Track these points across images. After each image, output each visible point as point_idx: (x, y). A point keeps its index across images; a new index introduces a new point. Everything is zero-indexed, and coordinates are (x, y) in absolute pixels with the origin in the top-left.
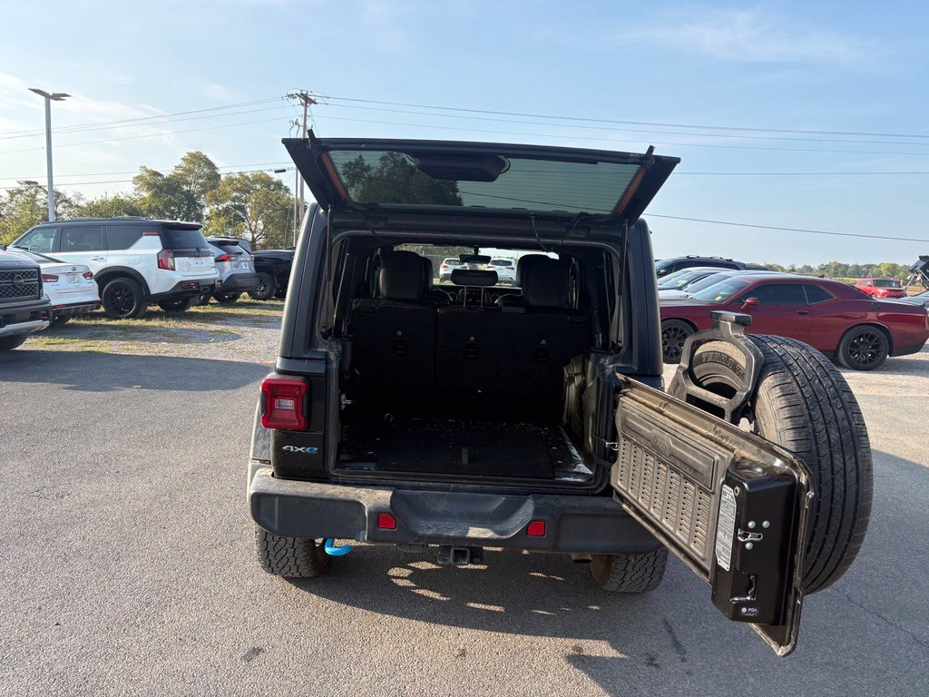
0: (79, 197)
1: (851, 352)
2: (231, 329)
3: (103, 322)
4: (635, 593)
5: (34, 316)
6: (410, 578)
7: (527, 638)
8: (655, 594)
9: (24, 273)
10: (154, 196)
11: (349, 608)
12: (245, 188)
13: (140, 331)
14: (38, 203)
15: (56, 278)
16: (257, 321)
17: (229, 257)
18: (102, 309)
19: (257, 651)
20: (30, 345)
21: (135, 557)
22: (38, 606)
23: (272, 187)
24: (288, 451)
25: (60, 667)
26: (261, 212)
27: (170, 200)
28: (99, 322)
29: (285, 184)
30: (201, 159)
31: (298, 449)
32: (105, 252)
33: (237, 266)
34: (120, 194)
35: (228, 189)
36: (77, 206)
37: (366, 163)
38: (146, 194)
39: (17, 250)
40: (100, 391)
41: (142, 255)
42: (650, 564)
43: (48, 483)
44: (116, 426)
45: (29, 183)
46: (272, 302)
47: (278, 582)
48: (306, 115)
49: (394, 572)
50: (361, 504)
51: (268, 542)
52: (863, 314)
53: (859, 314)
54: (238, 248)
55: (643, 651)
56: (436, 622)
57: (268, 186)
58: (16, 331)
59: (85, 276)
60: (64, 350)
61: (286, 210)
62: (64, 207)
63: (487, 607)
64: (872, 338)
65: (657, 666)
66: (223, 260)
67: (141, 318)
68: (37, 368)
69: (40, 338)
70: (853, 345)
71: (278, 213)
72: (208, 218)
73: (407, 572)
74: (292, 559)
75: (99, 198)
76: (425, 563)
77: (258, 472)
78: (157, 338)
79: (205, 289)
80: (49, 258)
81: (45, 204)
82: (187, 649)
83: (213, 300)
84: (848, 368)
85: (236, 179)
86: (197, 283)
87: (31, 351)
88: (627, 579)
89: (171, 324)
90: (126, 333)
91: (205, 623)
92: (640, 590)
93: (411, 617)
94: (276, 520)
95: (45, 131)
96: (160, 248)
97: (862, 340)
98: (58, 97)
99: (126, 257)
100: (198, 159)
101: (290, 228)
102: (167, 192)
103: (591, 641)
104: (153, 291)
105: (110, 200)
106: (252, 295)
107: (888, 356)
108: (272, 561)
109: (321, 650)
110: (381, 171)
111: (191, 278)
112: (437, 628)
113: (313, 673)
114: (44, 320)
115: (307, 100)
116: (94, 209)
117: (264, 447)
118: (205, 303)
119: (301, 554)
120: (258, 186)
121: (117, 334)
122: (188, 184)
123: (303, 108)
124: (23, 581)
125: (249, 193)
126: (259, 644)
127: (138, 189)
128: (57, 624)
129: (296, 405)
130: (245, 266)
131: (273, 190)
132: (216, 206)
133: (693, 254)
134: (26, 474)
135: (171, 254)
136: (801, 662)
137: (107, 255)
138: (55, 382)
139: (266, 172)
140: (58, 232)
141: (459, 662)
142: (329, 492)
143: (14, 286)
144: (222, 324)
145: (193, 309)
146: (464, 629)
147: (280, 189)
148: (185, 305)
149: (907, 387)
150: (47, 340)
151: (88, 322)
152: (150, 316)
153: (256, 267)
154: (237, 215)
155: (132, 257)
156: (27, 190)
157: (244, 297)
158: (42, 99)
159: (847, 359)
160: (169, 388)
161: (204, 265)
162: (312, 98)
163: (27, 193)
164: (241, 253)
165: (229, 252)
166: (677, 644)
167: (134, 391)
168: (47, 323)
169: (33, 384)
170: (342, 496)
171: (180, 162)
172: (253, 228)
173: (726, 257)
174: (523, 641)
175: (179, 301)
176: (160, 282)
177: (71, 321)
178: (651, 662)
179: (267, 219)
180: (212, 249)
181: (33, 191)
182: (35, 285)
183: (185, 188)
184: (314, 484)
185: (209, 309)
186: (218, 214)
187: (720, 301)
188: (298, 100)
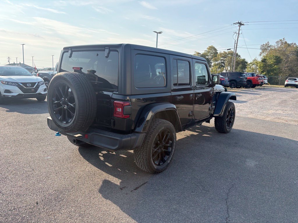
12: (225, 56)
26: (229, 64)
35: (220, 57)
37: (270, 44)
48: (239, 29)
63: (108, 164)
72: (213, 67)
85: (222, 54)
98: (160, 33)
100: (212, 48)
115: (240, 24)
120: (230, 55)
122: (208, 56)
132: (216, 62)
154: (222, 65)
158: (156, 34)
162: (243, 23)
171: (206, 49)
172: (227, 69)
186: (216, 65)
188: (237, 25)
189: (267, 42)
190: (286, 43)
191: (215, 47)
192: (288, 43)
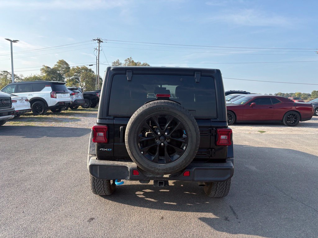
0: (22, 76)
1: (287, 120)
2: (76, 117)
3: (32, 116)
4: (220, 197)
5: (9, 114)
6: (143, 195)
7: (184, 213)
8: (226, 198)
9: (6, 99)
10: (48, 75)
11: (123, 205)
12: (78, 72)
13: (45, 119)
14: (8, 78)
15: (16, 101)
16: (85, 115)
17: (75, 94)
18: (32, 112)
19: (92, 219)
20: (7, 124)
21: (48, 190)
22: (16, 206)
23: (88, 71)
24: (102, 150)
25: (25, 226)
26: (84, 80)
27: (53, 76)
28: (30, 116)
29: (92, 70)
30: (64, 62)
31: (105, 150)
32: (32, 93)
33: (77, 97)
34: (36, 75)
35: (73, 72)
36: (21, 79)
37: (120, 62)
38: (45, 75)
39: (3, 92)
40: (33, 138)
41: (45, 93)
42: (225, 187)
43: (17, 167)
44: (39, 149)
45: (4, 71)
46: (90, 109)
47: (98, 197)
48: (99, 46)
49: (137, 193)
50: (127, 167)
51: (94, 183)
52: (291, 107)
53: (289, 107)
54: (78, 91)
55: (223, 216)
56: (152, 208)
57: (87, 71)
58: (3, 119)
59: (26, 100)
60: (19, 125)
61: (93, 79)
62: (17, 79)
63: (170, 203)
64: (294, 115)
65: (228, 220)
66: (73, 95)
67: (45, 115)
68: (10, 131)
69: (11, 122)
70: (288, 118)
71: (90, 80)
72: (66, 82)
73: (142, 193)
74: (103, 188)
75: (29, 76)
76: (148, 190)
77: (91, 158)
78: (51, 121)
79: (67, 105)
80: (13, 95)
81: (10, 78)
82: (68, 219)
83: (69, 109)
84: (286, 126)
85: (75, 69)
86: (64, 102)
87: (8, 126)
88: (217, 192)
89: (56, 116)
90: (40, 120)
91: (74, 210)
92: (221, 196)
93: (144, 207)
94: (98, 174)
95: (10, 54)
96: (51, 91)
97: (291, 116)
98: (15, 41)
99: (40, 94)
100: (62, 62)
101: (94, 85)
102: (52, 74)
103: (206, 213)
104: (49, 105)
105: (33, 77)
106: (83, 106)
107: (300, 122)
108: (96, 190)
109: (114, 218)
110: (125, 65)
111: (62, 101)
112: (153, 210)
113: (112, 225)
114: (12, 115)
115: (100, 41)
116: (27, 79)
117: (93, 150)
118: (67, 109)
119: (106, 187)
120: (83, 71)
121: (37, 120)
122: (59, 71)
123: (98, 44)
124: (11, 199)
125: (80, 73)
126: (93, 217)
127: (42, 73)
128: (23, 212)
129: (104, 135)
130: (80, 97)
131: (88, 72)
132: (69, 78)
133: (232, 90)
134: (9, 165)
135: (55, 92)
136: (277, 218)
137: (33, 94)
138: (17, 135)
139: (86, 66)
140: (16, 86)
141: (161, 221)
142: (116, 164)
143: (2, 104)
144: (73, 116)
145: (63, 112)
146: (162, 210)
147: (91, 72)
148: (60, 110)
149: (307, 131)
150: (13, 122)
151: (27, 117)
152: (48, 114)
153: (84, 97)
154: (76, 81)
155: (42, 94)
156: (4, 74)
157: (80, 107)
158: (10, 42)
159: (286, 123)
160: (56, 136)
161: (67, 96)
162: (101, 40)
163: (4, 75)
164: (79, 92)
165: (75, 92)
166: (234, 213)
167: (45, 137)
168: (13, 116)
169: (10, 136)
170: (120, 165)
171: (56, 63)
172: (82, 85)
173: (244, 90)
174: (183, 214)
175: (58, 109)
176: (51, 102)
177: (21, 116)
178: (226, 219)
179: (86, 82)
180: (69, 91)
181: (6, 74)
182: (9, 103)
183: (58, 72)
184: (111, 161)
185: (68, 111)
186: (70, 81)
187: (242, 104)
188: (97, 41)
189: (117, 60)
190: (133, 61)
191: (67, 62)
192: (134, 62)
